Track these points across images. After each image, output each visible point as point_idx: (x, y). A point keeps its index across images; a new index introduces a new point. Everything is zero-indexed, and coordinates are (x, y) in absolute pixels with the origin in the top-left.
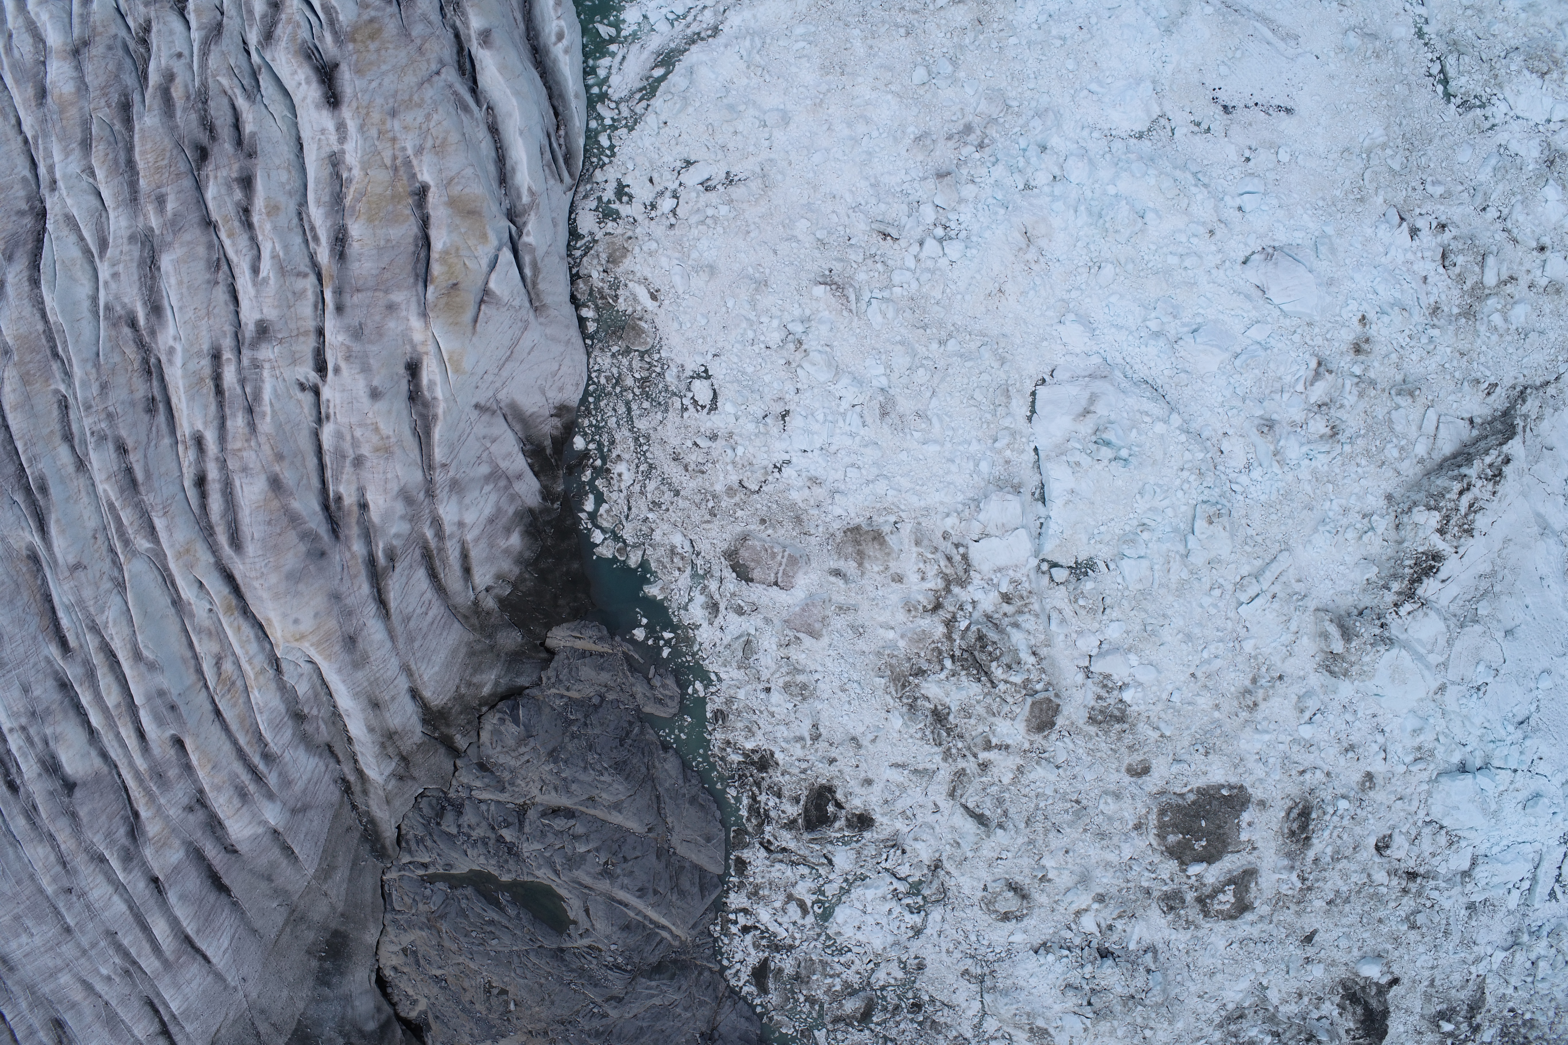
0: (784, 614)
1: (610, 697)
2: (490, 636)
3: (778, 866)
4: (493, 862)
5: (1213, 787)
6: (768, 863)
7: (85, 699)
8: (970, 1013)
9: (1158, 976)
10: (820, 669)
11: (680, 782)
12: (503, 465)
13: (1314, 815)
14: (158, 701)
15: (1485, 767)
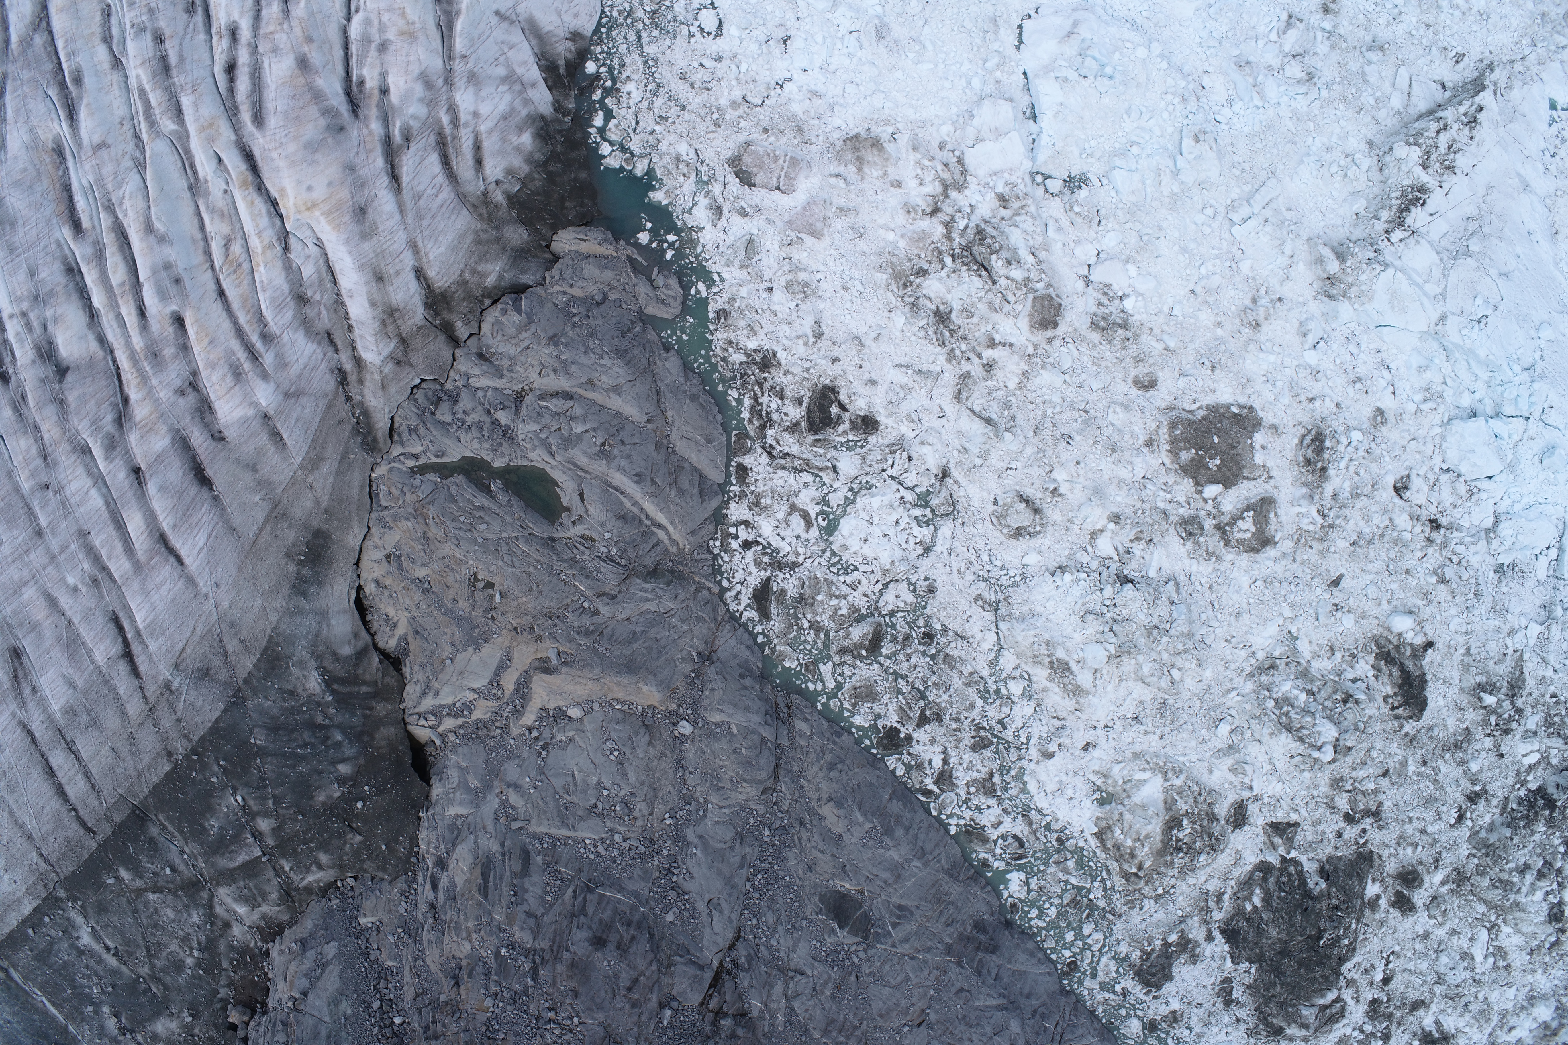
0: (787, 217)
1: (613, 296)
2: (497, 228)
3: (780, 473)
4: (487, 445)
5: (1222, 406)
6: (770, 469)
7: (90, 277)
8: (986, 646)
9: (1182, 608)
10: (822, 268)
11: (682, 379)
12: (519, 71)
13: (1328, 444)
14: (164, 274)
15: (1497, 415)
